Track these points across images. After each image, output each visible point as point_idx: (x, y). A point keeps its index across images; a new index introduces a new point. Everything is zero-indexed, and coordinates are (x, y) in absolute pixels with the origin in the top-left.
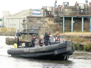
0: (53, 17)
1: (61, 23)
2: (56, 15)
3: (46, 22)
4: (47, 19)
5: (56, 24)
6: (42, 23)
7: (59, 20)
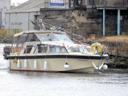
0: (85, 9)
1: (100, 20)
2: (91, 7)
3: (73, 18)
4: (74, 14)
5: (90, 21)
6: (66, 20)
7: (95, 15)
